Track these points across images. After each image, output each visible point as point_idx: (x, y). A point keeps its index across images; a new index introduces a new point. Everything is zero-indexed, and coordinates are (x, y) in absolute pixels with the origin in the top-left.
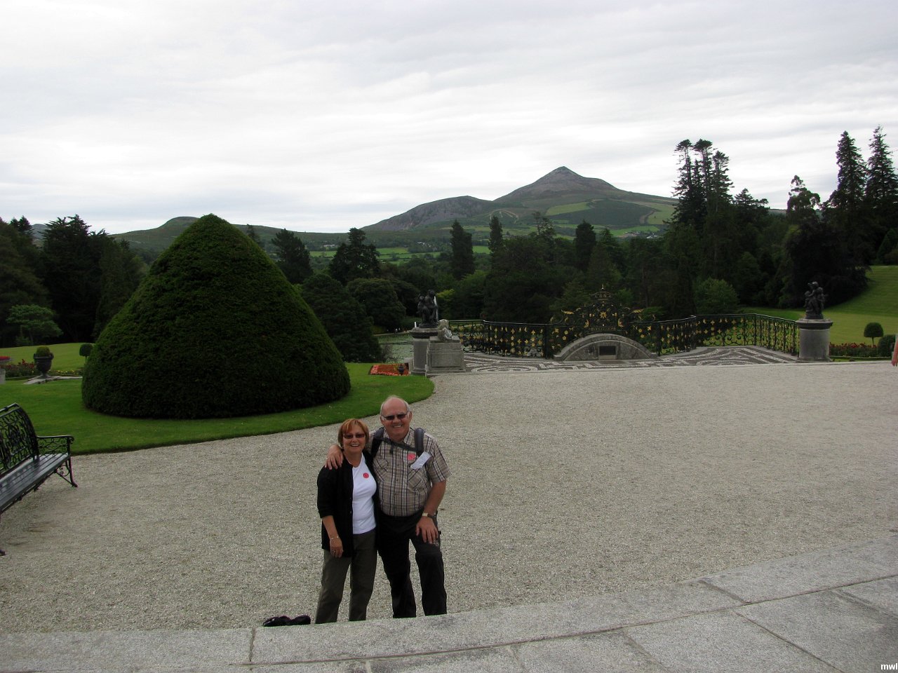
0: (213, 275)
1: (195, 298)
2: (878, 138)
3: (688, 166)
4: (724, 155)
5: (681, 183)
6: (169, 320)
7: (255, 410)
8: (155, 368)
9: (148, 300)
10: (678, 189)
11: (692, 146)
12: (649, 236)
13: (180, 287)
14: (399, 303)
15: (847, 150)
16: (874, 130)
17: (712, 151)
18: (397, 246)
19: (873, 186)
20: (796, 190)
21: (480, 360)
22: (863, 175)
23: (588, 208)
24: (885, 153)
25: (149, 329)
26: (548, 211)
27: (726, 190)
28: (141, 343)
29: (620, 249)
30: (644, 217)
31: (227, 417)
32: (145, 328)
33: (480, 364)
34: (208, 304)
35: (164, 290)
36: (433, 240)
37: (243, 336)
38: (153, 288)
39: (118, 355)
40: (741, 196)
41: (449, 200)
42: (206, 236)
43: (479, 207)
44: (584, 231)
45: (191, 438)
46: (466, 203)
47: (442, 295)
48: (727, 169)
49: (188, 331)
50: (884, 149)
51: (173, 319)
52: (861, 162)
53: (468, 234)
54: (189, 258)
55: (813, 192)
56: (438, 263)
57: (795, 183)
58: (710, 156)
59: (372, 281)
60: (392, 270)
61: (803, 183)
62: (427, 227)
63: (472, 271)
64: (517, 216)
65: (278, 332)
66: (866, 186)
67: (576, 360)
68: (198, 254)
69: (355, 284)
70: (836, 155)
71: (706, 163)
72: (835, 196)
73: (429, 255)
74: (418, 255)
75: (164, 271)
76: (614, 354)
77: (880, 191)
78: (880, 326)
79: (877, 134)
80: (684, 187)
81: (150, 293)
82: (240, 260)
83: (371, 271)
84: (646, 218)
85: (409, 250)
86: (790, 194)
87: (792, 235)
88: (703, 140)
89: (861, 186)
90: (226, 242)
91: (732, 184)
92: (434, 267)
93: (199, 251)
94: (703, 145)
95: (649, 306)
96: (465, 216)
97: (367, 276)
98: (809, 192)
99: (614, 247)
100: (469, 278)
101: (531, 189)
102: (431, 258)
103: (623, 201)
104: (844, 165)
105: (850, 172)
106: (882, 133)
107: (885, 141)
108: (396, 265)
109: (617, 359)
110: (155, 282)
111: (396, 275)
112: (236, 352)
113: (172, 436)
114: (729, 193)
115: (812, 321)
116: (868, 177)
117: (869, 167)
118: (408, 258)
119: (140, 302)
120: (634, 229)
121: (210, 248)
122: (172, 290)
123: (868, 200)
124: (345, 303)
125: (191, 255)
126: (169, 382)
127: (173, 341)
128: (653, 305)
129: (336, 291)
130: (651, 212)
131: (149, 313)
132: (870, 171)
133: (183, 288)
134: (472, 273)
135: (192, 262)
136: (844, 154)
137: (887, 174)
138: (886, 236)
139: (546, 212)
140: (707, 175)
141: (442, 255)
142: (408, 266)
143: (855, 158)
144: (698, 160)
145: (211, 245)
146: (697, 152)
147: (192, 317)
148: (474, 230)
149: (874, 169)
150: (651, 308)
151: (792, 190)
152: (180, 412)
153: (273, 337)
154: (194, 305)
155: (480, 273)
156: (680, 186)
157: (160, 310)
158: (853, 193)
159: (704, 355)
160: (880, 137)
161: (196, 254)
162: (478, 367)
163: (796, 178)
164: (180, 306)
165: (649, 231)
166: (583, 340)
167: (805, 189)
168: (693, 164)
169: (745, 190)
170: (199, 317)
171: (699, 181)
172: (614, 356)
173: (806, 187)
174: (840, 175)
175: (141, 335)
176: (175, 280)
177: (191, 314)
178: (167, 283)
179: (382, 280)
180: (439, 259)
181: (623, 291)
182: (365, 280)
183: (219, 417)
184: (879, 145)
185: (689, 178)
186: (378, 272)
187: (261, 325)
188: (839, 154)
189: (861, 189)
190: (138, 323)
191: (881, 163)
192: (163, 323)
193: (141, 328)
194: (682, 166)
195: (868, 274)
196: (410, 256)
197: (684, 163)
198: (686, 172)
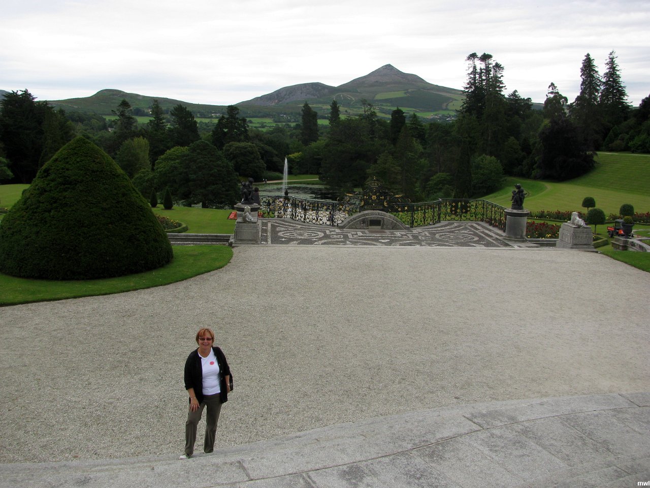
0: (78, 182)
1: (65, 198)
2: (612, 59)
3: (474, 72)
4: (501, 65)
5: (468, 84)
6: (47, 212)
7: (102, 275)
8: (36, 245)
9: (34, 197)
10: (467, 88)
11: (478, 58)
12: (448, 118)
13: (55, 190)
14: (261, 161)
15: (588, 66)
16: (609, 53)
17: (492, 62)
18: (266, 117)
19: (606, 94)
20: (552, 93)
21: (287, 225)
22: (599, 86)
23: (406, 95)
24: (616, 70)
25: (34, 218)
26: (376, 96)
27: (501, 91)
28: (27, 227)
29: (423, 129)
30: (445, 104)
31: (83, 279)
32: (30, 217)
33: (286, 228)
34: (74, 202)
35: (45, 191)
36: (292, 113)
37: (96, 225)
38: (38, 189)
39: (13, 234)
40: (512, 95)
41: (305, 85)
42: (76, 153)
43: (326, 90)
44: (398, 116)
45: (53, 297)
46: (317, 88)
47: (294, 156)
48: (502, 76)
49: (59, 221)
50: (615, 67)
51: (50, 211)
52: (598, 76)
53: (315, 112)
54: (63, 169)
55: (564, 95)
56: (294, 131)
57: (551, 88)
58: (491, 66)
59: (242, 144)
60: (258, 137)
61: (556, 88)
62: (287, 104)
63: (315, 140)
64: (354, 99)
65: (120, 222)
66: (600, 94)
67: (352, 228)
68: (70, 166)
69: (230, 146)
70: (580, 70)
71: (488, 70)
72: (578, 99)
73: (288, 125)
74: (280, 125)
75: (46, 177)
76: (380, 225)
77: (610, 98)
78: (593, 200)
79: (611, 56)
80: (470, 87)
81: (36, 192)
82: (97, 171)
83: (242, 137)
84: (447, 105)
85: (274, 120)
86: (547, 95)
87: (545, 126)
88: (486, 54)
89: (596, 94)
90: (89, 158)
91: (505, 86)
92: (291, 134)
93: (70, 164)
94: (486, 57)
95: (440, 172)
96: (316, 97)
97: (239, 141)
98: (561, 95)
99: (419, 127)
100: (313, 145)
101: (364, 80)
102: (289, 126)
103: (431, 91)
104: (585, 77)
105: (589, 83)
106: (615, 55)
107: (616, 61)
108: (262, 131)
109: (382, 229)
110: (39, 185)
111: (260, 140)
112: (90, 236)
113: (42, 295)
114: (502, 93)
115: (515, 211)
116: (602, 88)
117: (604, 80)
118: (273, 126)
119: (29, 198)
120: (437, 112)
121: (78, 162)
122: (50, 191)
123: (600, 105)
124: (219, 162)
125: (65, 166)
126: (45, 255)
127: (49, 227)
128: (443, 171)
129: (213, 153)
130: (451, 100)
131: (34, 206)
132: (604, 83)
133: (57, 190)
134: (316, 141)
135: (64, 172)
136: (586, 70)
137: (616, 86)
138: (611, 131)
139: (375, 97)
140: (488, 80)
141: (297, 125)
142: (271, 133)
143: (594, 73)
144: (482, 68)
145: (78, 160)
146: (482, 62)
147: (62, 211)
148: (322, 107)
149: (607, 81)
150: (442, 174)
151: (549, 93)
152: (51, 275)
153: (117, 226)
154: (63, 202)
155: (322, 141)
156: (468, 86)
157: (41, 204)
158: (590, 98)
159: (443, 228)
160: (613, 58)
161: (68, 166)
162: (284, 231)
163: (552, 84)
164: (55, 202)
165: (448, 114)
166: (359, 214)
167: (558, 93)
168: (478, 71)
169: (516, 91)
170: (66, 211)
171: (482, 83)
172: (380, 227)
173: (559, 92)
174: (582, 85)
175: (28, 221)
176: (52, 184)
177: (62, 208)
178: (47, 185)
179: (250, 144)
180: (295, 128)
181: (423, 160)
182: (238, 143)
183: (78, 279)
184: (612, 64)
185: (475, 81)
186: (247, 138)
187: (108, 217)
188: (582, 69)
189: (596, 96)
190: (27, 212)
191: (612, 77)
192: (42, 214)
193: (28, 217)
194: (470, 72)
195: (595, 158)
196: (274, 125)
197: (471, 69)
198: (472, 76)
